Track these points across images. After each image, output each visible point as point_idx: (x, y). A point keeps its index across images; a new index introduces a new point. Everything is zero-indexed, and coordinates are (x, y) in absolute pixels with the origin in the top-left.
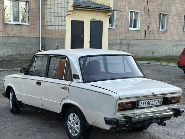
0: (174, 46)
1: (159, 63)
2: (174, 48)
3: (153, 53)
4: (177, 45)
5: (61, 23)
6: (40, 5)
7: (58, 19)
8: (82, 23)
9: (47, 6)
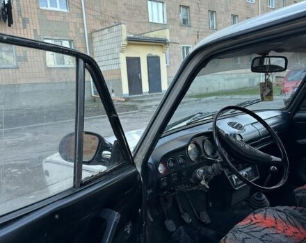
0: (225, 80)
1: (229, 97)
2: (226, 82)
3: (207, 89)
4: (229, 79)
5: (114, 61)
6: (87, 44)
7: (110, 57)
8: (138, 59)
9: (95, 44)
